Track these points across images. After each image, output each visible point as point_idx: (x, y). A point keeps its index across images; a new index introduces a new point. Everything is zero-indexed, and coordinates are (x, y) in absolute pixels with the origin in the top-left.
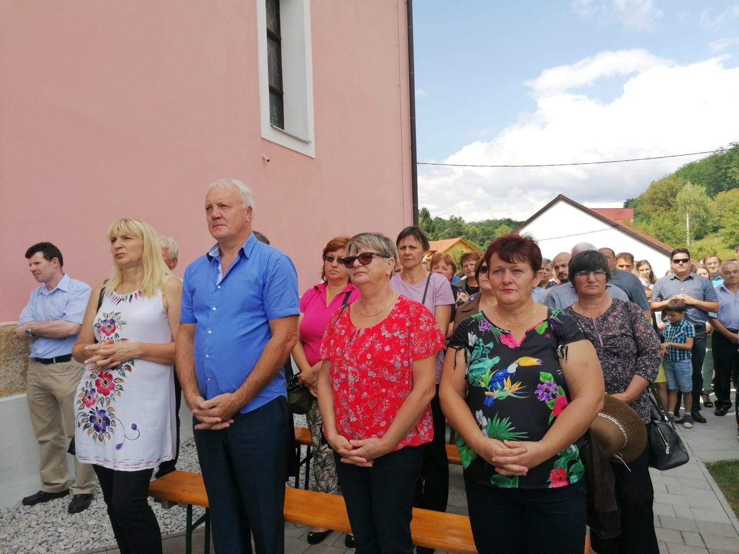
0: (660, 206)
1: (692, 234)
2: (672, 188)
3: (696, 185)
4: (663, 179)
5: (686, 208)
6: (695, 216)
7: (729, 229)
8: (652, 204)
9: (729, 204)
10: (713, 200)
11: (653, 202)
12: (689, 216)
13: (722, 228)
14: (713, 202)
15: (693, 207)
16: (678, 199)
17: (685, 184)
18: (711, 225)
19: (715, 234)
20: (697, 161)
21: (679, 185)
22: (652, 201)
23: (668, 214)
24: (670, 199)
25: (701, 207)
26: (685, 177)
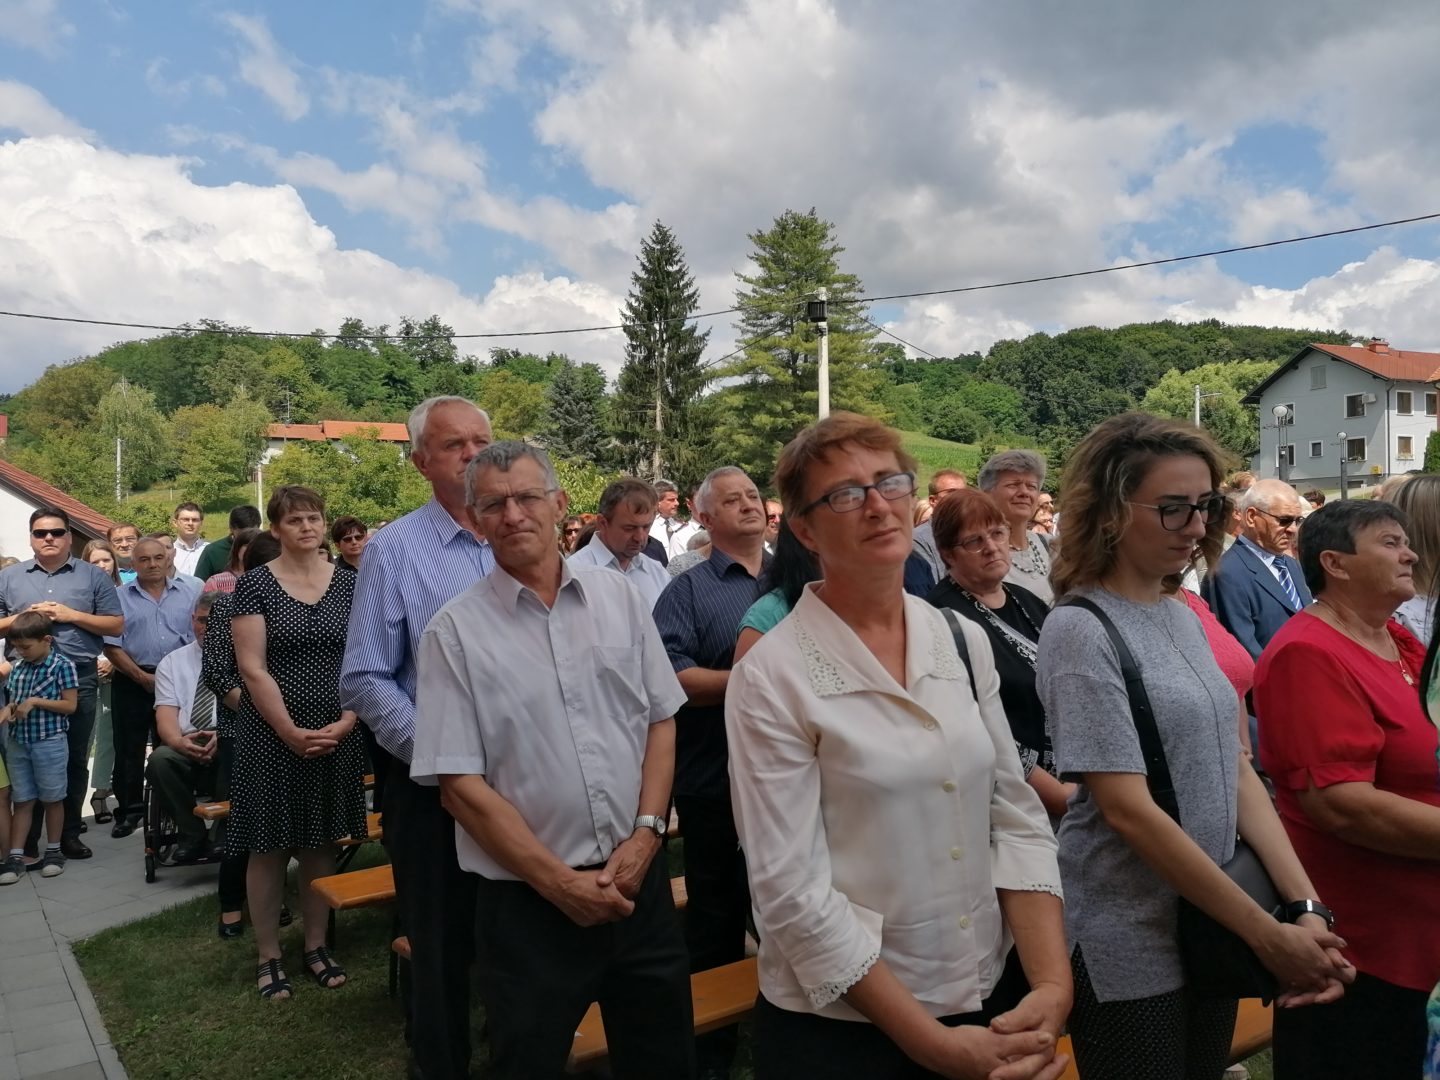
0: (66, 418)
1: (126, 479)
2: (91, 386)
3: (137, 387)
4: (74, 365)
5: (117, 428)
6: (132, 446)
7: (195, 477)
8: (49, 411)
9: (196, 431)
10: (169, 419)
11: (50, 408)
12: (121, 443)
13: (183, 472)
14: (167, 423)
15: (129, 430)
16: (101, 409)
17: (116, 380)
18: (163, 466)
19: (170, 483)
20: (143, 342)
21: (106, 380)
22: (49, 405)
23: (80, 436)
24: (87, 407)
25: (145, 430)
26: (118, 368)
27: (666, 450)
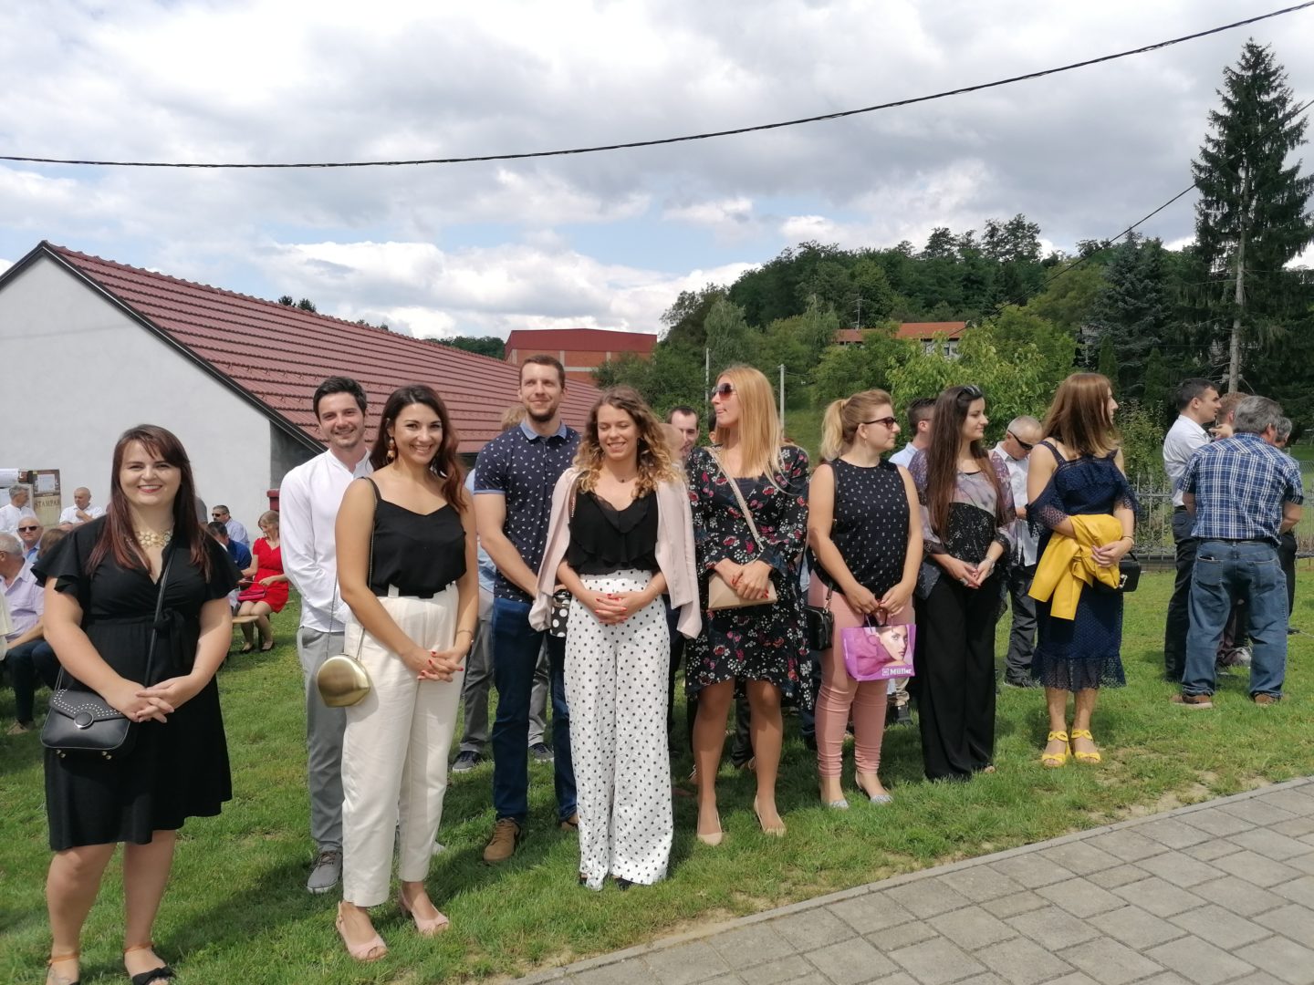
5: (716, 340)
6: (727, 355)
10: (765, 331)
14: (757, 334)
15: (725, 341)
16: (706, 325)
25: (737, 341)
27: (1246, 328)
